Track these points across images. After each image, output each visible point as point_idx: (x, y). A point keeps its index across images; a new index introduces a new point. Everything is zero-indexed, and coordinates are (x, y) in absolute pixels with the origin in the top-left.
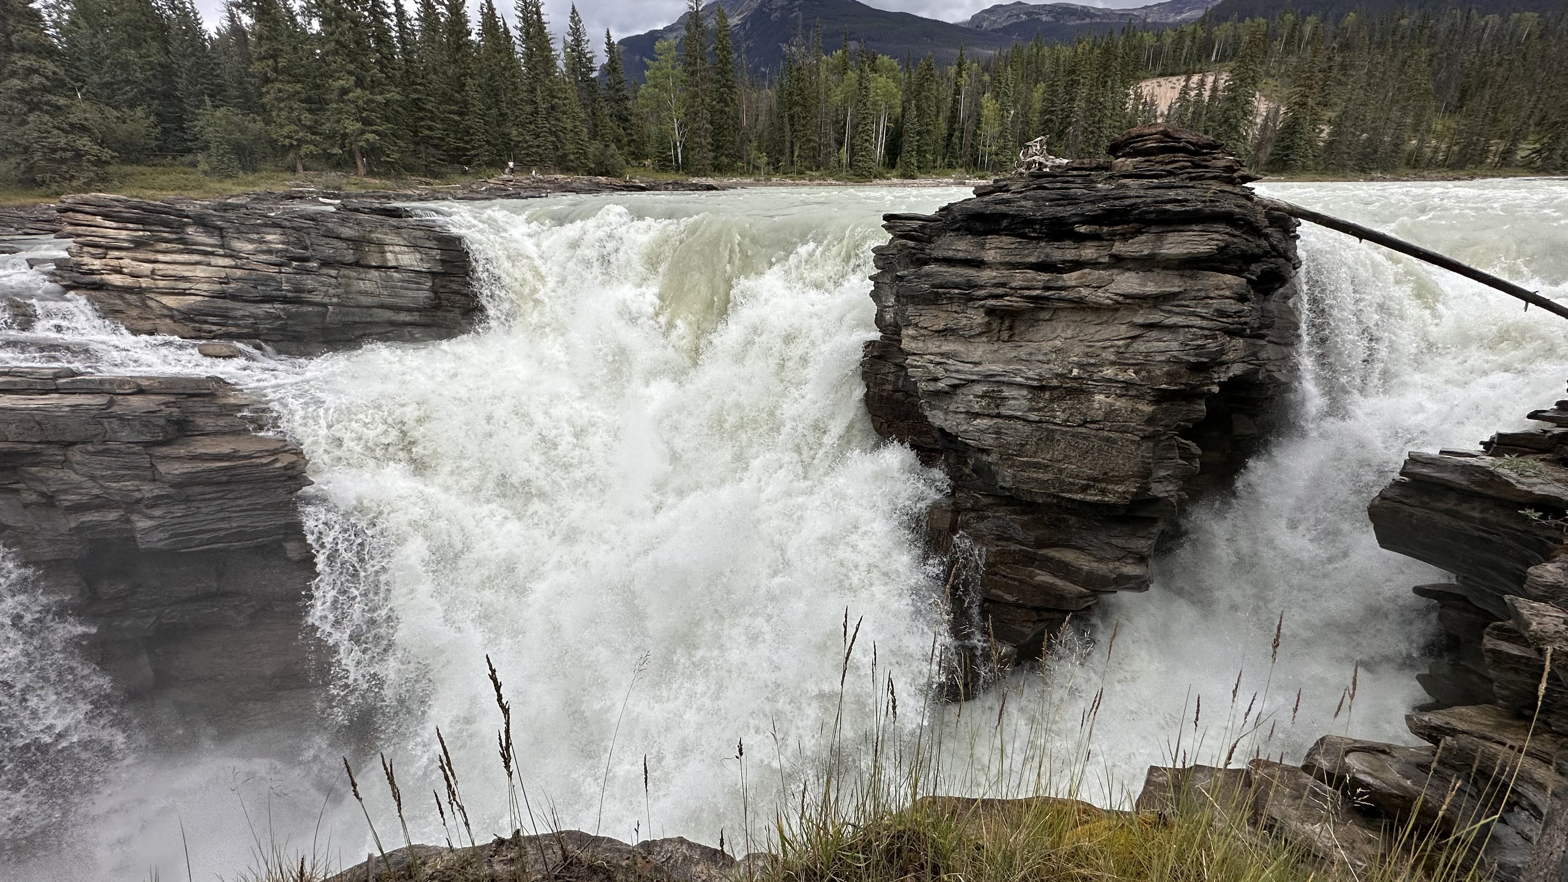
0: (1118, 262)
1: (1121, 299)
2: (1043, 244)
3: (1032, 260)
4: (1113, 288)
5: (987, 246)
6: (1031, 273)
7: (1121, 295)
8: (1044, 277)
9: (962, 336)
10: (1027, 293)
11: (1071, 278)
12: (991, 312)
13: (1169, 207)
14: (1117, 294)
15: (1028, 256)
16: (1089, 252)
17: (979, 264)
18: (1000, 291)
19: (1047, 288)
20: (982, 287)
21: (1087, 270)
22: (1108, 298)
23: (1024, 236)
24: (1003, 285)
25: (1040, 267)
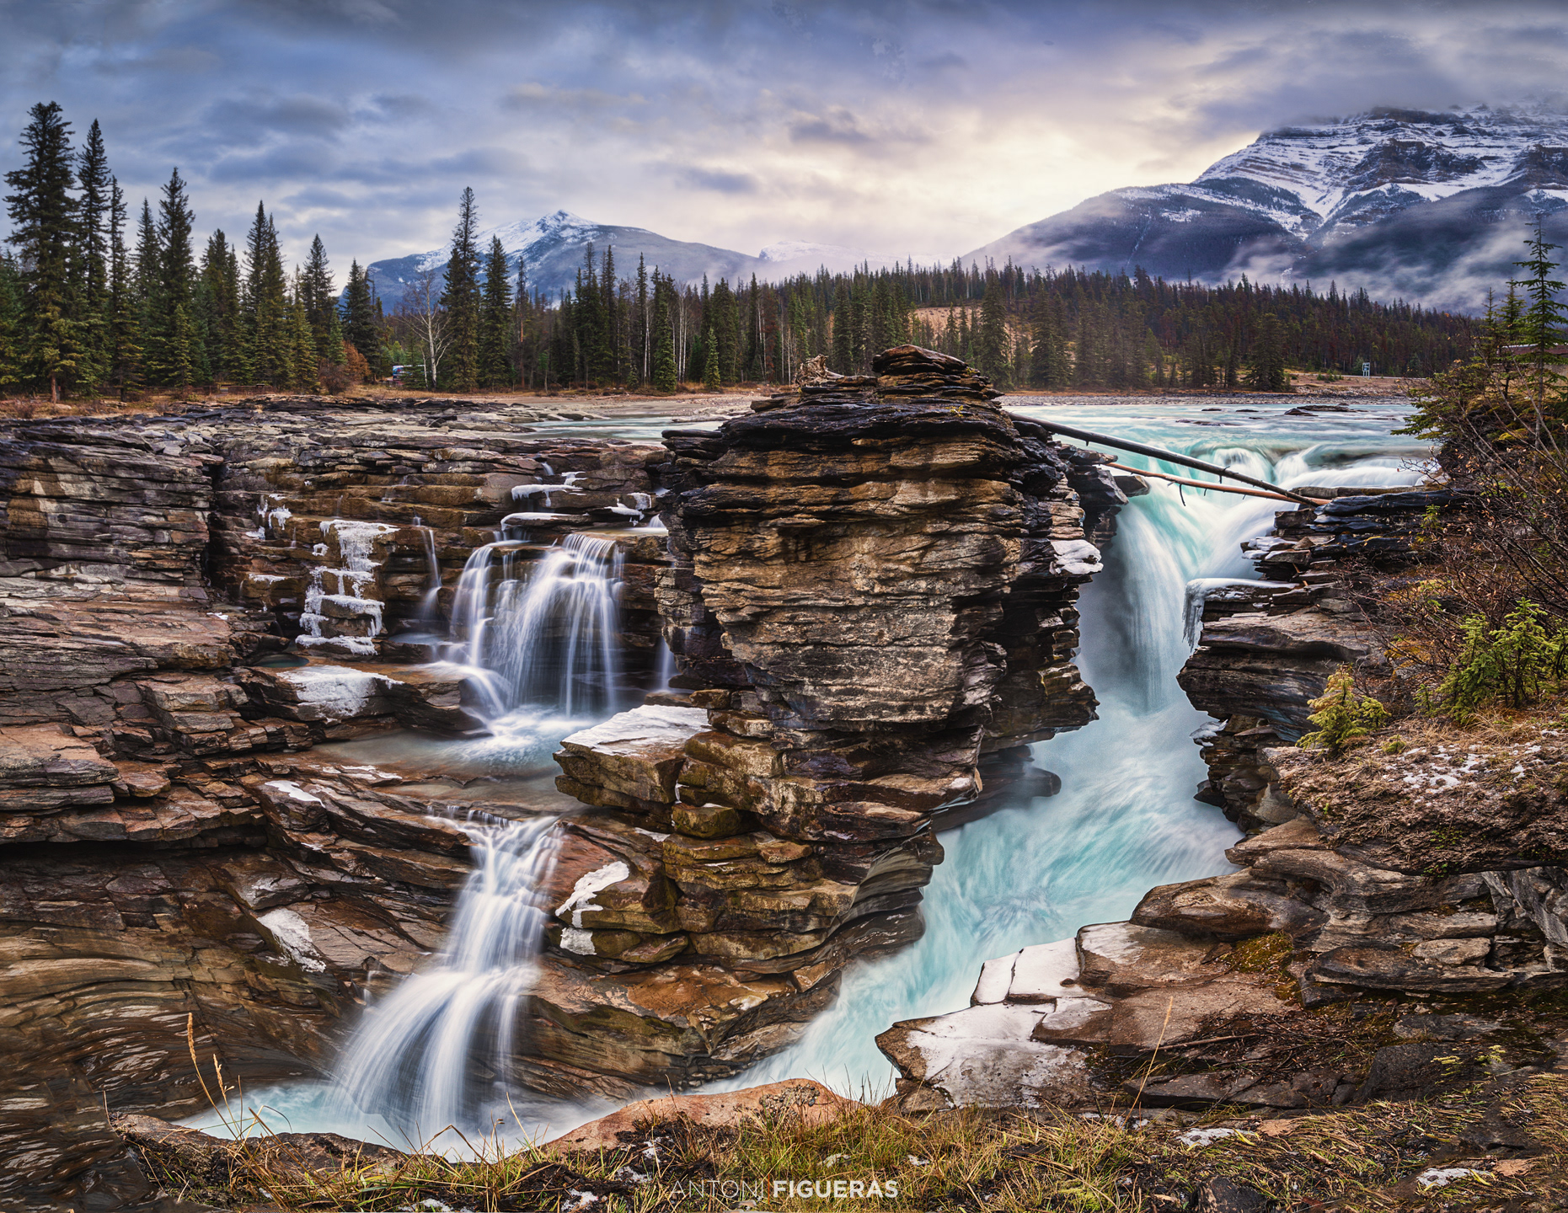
0: (898, 474)
1: (906, 510)
2: (825, 458)
3: (816, 474)
4: (898, 499)
5: (770, 462)
6: (817, 489)
7: (906, 506)
8: (831, 492)
9: (758, 559)
10: (816, 509)
11: (855, 492)
12: (784, 531)
13: (930, 420)
14: (902, 505)
15: (812, 470)
16: (869, 466)
17: (765, 481)
18: (789, 508)
19: (835, 503)
20: (772, 505)
21: (870, 483)
22: (895, 509)
23: (806, 451)
24: (792, 502)
25: (825, 481)
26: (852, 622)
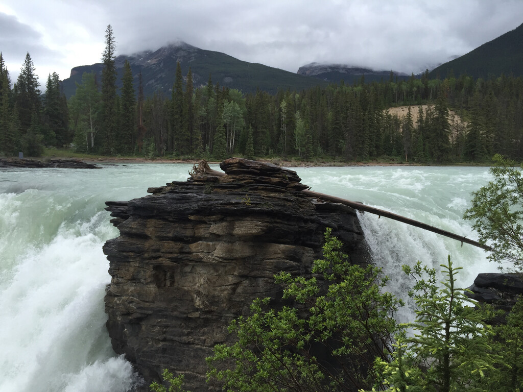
0: (214, 237)
1: (220, 260)
2: (176, 225)
3: (170, 235)
4: (216, 253)
5: (148, 226)
6: (172, 244)
7: (220, 258)
8: (179, 245)
9: (143, 283)
10: (170, 256)
11: (193, 247)
12: (155, 268)
14: (218, 257)
15: (169, 232)
16: (200, 231)
17: (145, 237)
18: (158, 254)
19: (181, 253)
20: (147, 252)
21: (200, 242)
22: (214, 259)
23: (164, 219)
24: (158, 250)
25: (176, 239)
26: (192, 328)
